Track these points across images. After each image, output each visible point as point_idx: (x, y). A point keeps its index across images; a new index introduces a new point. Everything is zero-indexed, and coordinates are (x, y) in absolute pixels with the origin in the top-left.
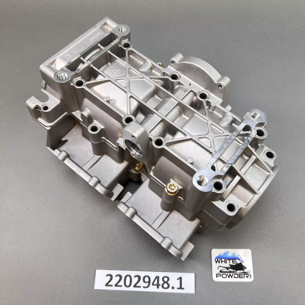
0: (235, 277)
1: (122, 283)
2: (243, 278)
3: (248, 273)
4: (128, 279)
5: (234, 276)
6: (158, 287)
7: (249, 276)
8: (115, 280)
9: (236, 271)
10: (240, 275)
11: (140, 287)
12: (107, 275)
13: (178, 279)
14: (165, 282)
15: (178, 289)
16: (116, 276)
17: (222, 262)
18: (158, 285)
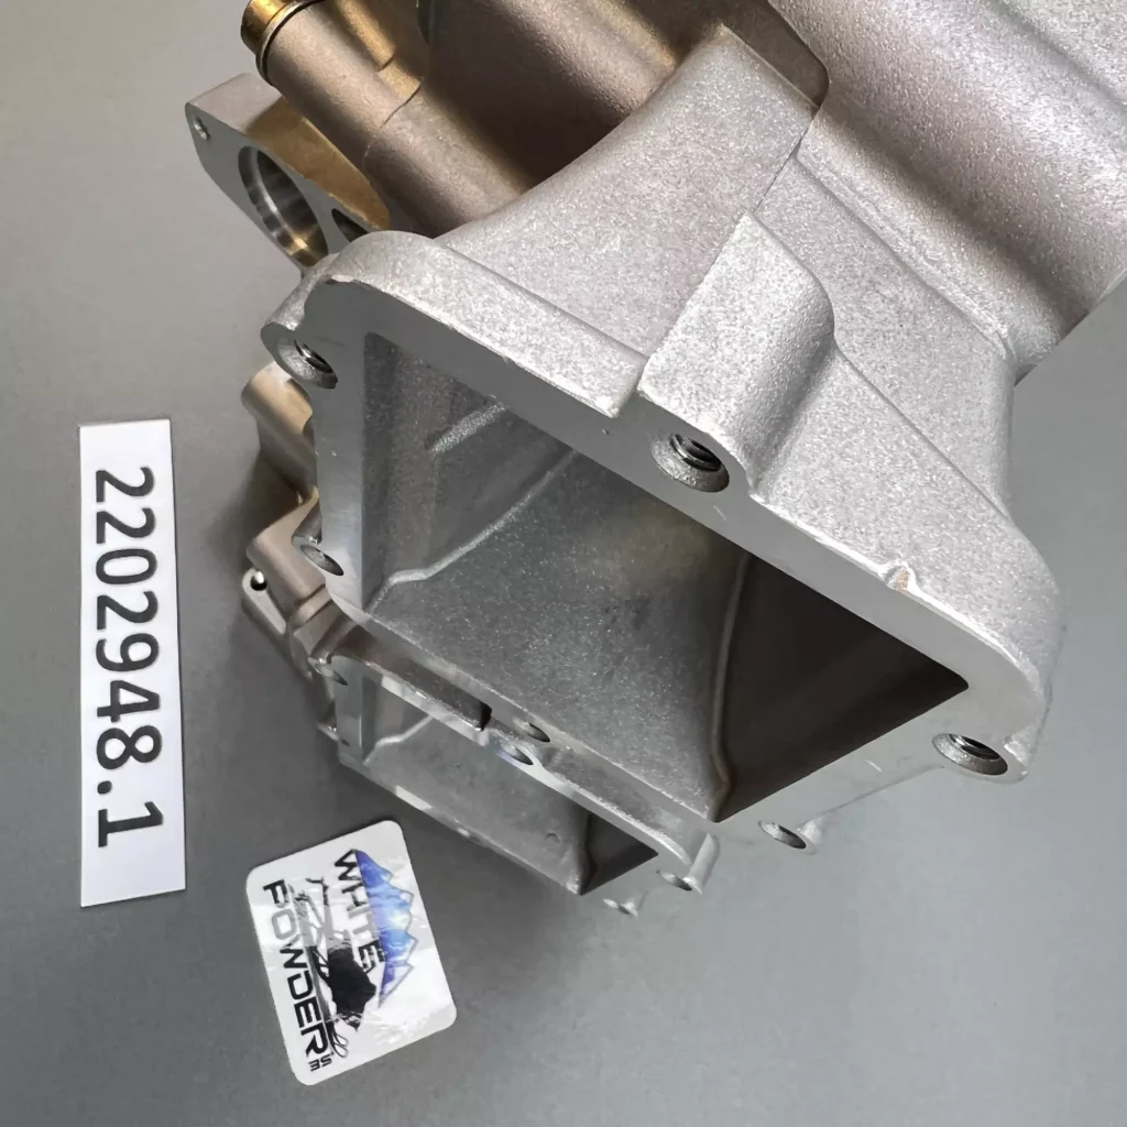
0: (291, 980)
1: (116, 540)
2: (301, 1024)
3: (333, 1044)
4: (137, 565)
5: (298, 976)
6: (102, 712)
7: (319, 1056)
8: (128, 510)
9: (323, 975)
10: (311, 1006)
11: (101, 624)
12: (147, 472)
13: (150, 806)
14: (130, 742)
15: (103, 814)
16: (148, 512)
17: (348, 894)
18: (114, 710)
